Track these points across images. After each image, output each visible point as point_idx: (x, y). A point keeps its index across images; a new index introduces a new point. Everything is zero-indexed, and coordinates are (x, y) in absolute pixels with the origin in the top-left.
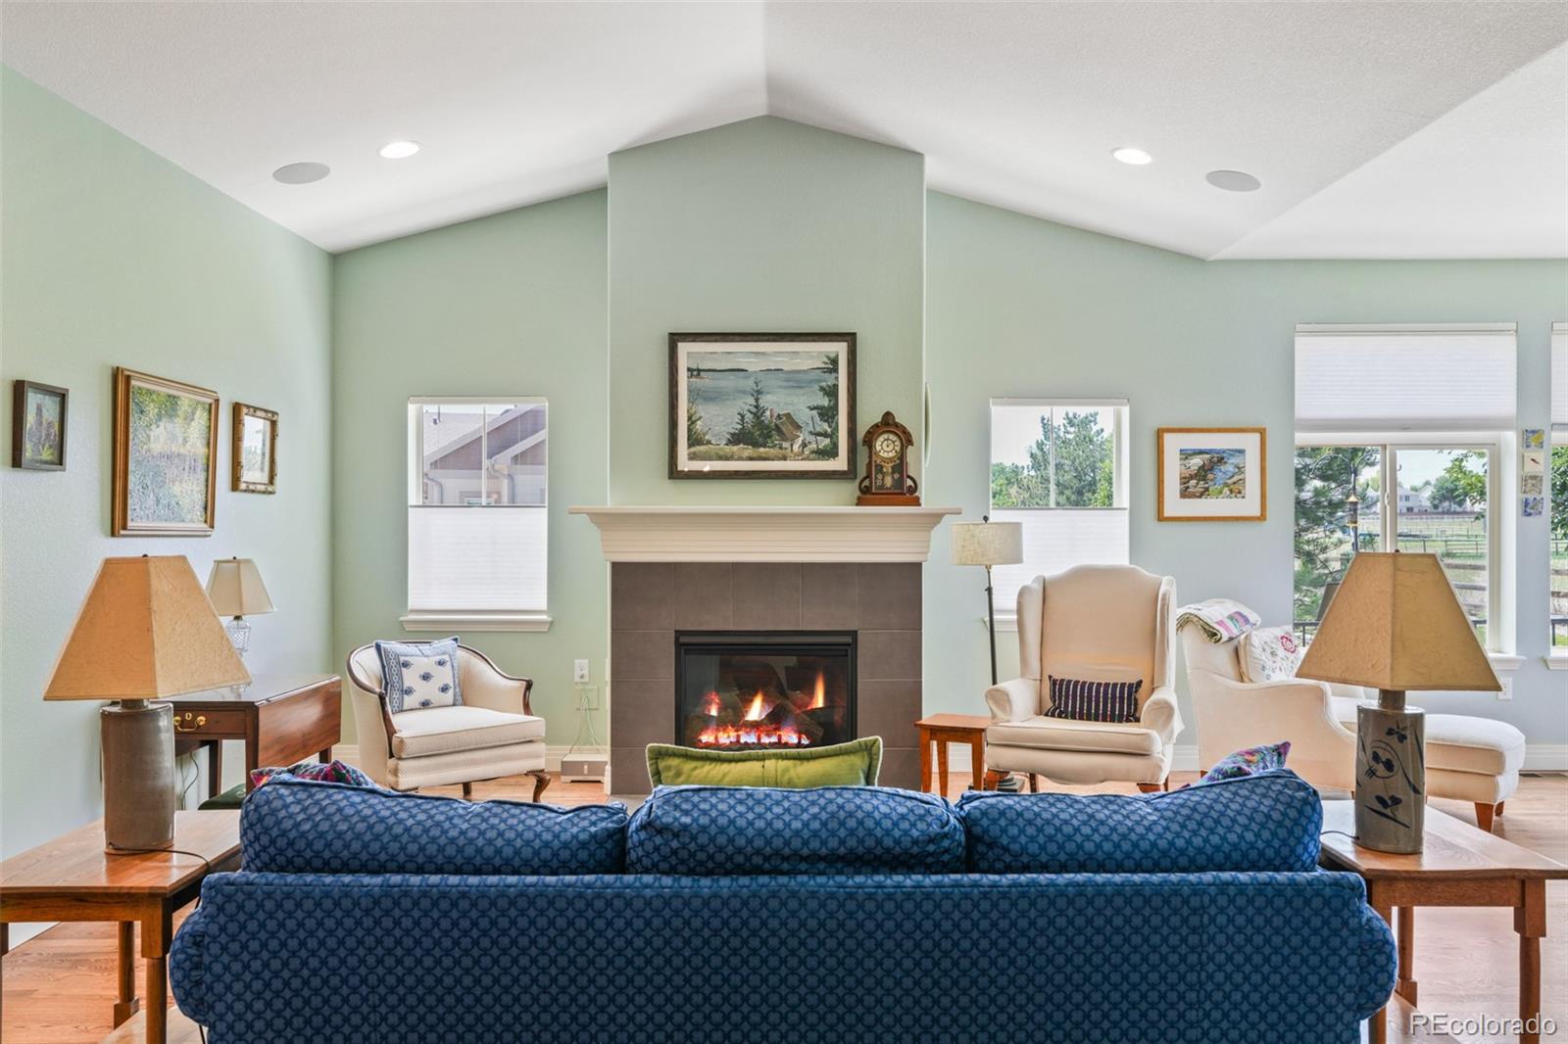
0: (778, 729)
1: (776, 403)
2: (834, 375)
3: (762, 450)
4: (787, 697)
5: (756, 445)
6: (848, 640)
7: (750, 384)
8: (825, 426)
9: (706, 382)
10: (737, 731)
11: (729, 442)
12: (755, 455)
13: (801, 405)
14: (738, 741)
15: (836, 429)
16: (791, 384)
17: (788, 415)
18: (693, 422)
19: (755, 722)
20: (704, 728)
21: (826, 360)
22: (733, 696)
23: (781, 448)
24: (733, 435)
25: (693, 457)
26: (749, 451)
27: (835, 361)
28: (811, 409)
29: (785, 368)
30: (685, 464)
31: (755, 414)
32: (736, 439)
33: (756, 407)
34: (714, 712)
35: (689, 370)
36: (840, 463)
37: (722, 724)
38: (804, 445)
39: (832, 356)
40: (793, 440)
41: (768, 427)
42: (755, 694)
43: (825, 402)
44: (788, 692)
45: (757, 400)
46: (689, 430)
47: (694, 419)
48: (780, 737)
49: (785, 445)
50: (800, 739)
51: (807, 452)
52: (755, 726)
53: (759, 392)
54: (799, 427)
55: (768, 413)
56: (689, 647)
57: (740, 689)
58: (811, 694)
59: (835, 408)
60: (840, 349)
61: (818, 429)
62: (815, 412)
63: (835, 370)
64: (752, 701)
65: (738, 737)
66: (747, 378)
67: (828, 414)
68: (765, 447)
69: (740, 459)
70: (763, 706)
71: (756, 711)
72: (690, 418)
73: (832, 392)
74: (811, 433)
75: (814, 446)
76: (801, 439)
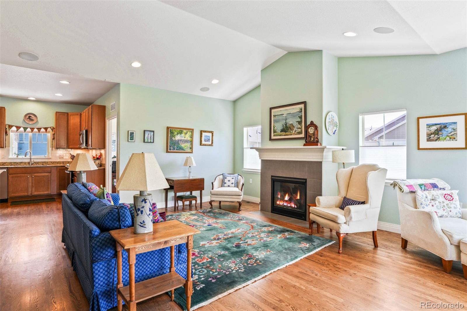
0: (290, 203)
2: (301, 113)
3: (287, 133)
4: (292, 195)
5: (286, 132)
6: (304, 181)
8: (300, 126)
9: (277, 118)
11: (281, 132)
12: (286, 134)
14: (283, 204)
15: (302, 127)
16: (293, 116)
17: (292, 124)
19: (286, 200)
20: (277, 200)
21: (300, 109)
23: (291, 132)
24: (281, 130)
25: (274, 136)
26: (284, 133)
27: (301, 109)
28: (297, 122)
29: (291, 113)
30: (273, 137)
31: (285, 125)
32: (282, 131)
33: (286, 123)
34: (279, 197)
35: (274, 116)
36: (303, 135)
37: (280, 200)
38: (295, 131)
39: (301, 108)
41: (288, 127)
42: (286, 194)
43: (299, 120)
44: (293, 194)
45: (286, 121)
46: (274, 129)
48: (291, 205)
49: (292, 131)
50: (295, 206)
51: (296, 133)
52: (286, 201)
53: (286, 119)
54: (294, 127)
55: (288, 124)
56: (275, 180)
57: (284, 192)
58: (297, 195)
59: (301, 121)
60: (302, 106)
61: (298, 127)
62: (297, 123)
63: (301, 112)
65: (283, 203)
67: (300, 123)
69: (283, 135)
70: (288, 196)
72: (274, 127)
73: (301, 117)
74: (297, 128)
75: (297, 131)
76: (295, 130)
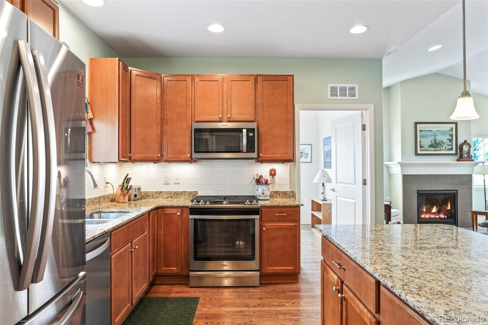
0: (439, 214)
1: (439, 138)
3: (436, 149)
4: (441, 207)
5: (435, 148)
6: (456, 192)
7: (433, 134)
8: (450, 143)
9: (423, 133)
10: (430, 215)
11: (429, 147)
12: (435, 150)
13: (445, 138)
14: (430, 217)
15: (453, 144)
17: (442, 141)
18: (421, 143)
20: (422, 214)
21: (450, 128)
22: (429, 206)
24: (429, 145)
25: (421, 150)
26: (433, 149)
27: (452, 129)
28: (447, 139)
29: (441, 130)
30: (419, 152)
31: (434, 141)
32: (430, 146)
33: (435, 139)
34: (424, 210)
35: (419, 130)
37: (426, 213)
38: (445, 148)
39: (452, 127)
40: (443, 147)
41: (437, 144)
42: (434, 206)
43: (450, 138)
44: (442, 205)
45: (435, 137)
46: (420, 144)
47: (421, 142)
48: (440, 216)
49: (441, 147)
50: (444, 217)
52: (434, 213)
53: (435, 136)
54: (444, 144)
55: (437, 140)
56: (420, 194)
57: (430, 205)
58: (447, 206)
59: (452, 139)
60: (453, 126)
61: (449, 144)
62: (448, 140)
64: (433, 208)
65: (430, 216)
66: (433, 132)
67: (451, 141)
68: (437, 148)
69: (431, 151)
70: (436, 209)
71: (434, 210)
72: (420, 142)
73: (452, 136)
75: (448, 148)
76: (445, 146)
